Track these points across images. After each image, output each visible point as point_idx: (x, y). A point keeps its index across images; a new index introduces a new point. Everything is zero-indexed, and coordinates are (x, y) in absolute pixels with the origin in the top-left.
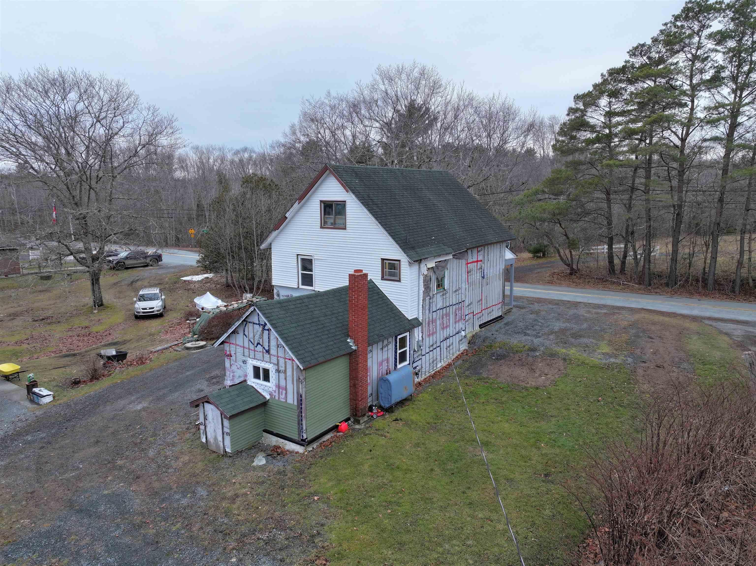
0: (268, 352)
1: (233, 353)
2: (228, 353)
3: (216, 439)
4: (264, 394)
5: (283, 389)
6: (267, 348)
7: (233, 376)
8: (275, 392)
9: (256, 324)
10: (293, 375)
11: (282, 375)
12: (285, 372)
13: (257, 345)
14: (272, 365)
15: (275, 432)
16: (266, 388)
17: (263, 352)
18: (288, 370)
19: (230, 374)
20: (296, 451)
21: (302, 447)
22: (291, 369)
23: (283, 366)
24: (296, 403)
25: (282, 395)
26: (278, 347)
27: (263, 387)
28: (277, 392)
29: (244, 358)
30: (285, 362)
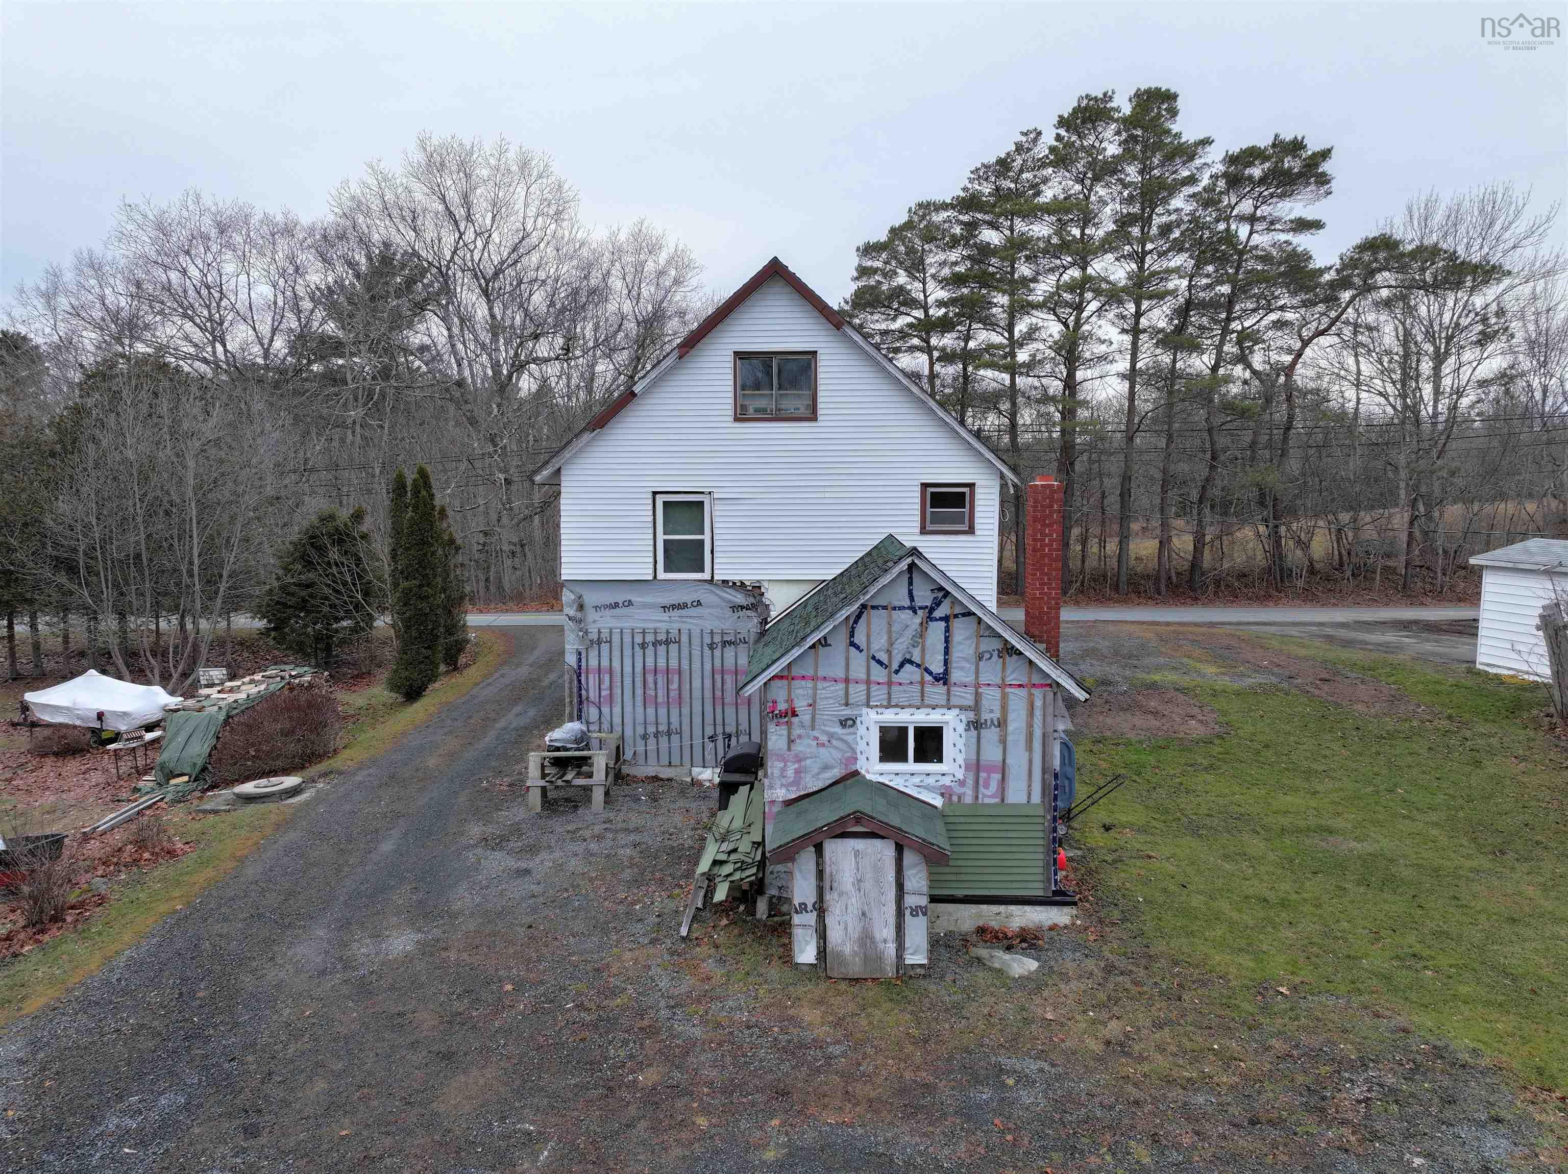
0: (943, 678)
1: (801, 705)
2: (782, 706)
3: (866, 939)
4: (926, 796)
5: (990, 769)
6: (938, 668)
7: (797, 772)
8: (962, 783)
9: (901, 608)
10: (1030, 726)
11: (990, 735)
12: (1002, 724)
13: (902, 665)
14: (956, 711)
15: (960, 893)
16: (931, 781)
17: (922, 683)
18: (1011, 717)
19: (783, 770)
20: (1050, 923)
21: (1067, 910)
22: (1023, 713)
23: (997, 707)
24: (1036, 798)
25: (987, 786)
26: (980, 659)
27: (916, 780)
28: (970, 782)
29: (847, 712)
30: (1004, 698)
